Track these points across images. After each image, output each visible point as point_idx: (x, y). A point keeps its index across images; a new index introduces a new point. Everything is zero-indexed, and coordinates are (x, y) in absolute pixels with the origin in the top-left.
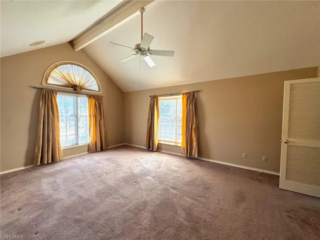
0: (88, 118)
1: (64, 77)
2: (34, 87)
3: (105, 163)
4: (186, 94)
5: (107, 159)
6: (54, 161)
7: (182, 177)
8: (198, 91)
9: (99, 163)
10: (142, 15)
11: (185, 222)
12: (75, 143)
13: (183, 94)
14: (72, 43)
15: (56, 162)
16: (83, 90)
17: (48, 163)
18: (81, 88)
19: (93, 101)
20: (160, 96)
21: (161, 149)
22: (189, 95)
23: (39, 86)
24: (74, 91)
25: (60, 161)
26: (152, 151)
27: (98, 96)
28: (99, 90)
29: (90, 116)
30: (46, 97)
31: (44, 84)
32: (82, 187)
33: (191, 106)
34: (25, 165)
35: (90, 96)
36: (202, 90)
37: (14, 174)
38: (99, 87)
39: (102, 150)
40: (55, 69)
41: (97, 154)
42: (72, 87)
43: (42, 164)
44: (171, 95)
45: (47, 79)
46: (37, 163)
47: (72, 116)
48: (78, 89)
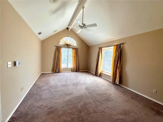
0: (72, 57)
1: (64, 42)
2: (55, 46)
3: (73, 76)
4: (116, 45)
5: (75, 75)
6: (59, 72)
7: (99, 91)
8: (123, 43)
9: (71, 76)
10: (83, 10)
11: (79, 107)
12: (67, 67)
13: (114, 46)
14: (68, 28)
15: (60, 72)
16: (71, 46)
17: (57, 72)
18: (70, 45)
19: (74, 50)
20: (103, 47)
21: (102, 76)
22: (117, 46)
23: (57, 46)
24: (67, 47)
25: (61, 72)
26: (97, 76)
27: (76, 48)
28: (77, 46)
29: (73, 57)
30: (58, 49)
31: (58, 45)
32: (59, 82)
33: (118, 53)
34: (52, 71)
35: (73, 49)
36: (126, 43)
37: (48, 73)
38: (77, 44)
39: (76, 71)
40: (62, 39)
41: (74, 72)
42: (67, 45)
43: (56, 72)
44: (109, 46)
45: (59, 43)
46: (54, 72)
47: (66, 56)
48: (69, 46)
